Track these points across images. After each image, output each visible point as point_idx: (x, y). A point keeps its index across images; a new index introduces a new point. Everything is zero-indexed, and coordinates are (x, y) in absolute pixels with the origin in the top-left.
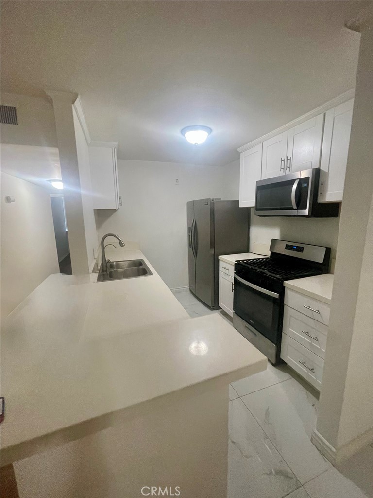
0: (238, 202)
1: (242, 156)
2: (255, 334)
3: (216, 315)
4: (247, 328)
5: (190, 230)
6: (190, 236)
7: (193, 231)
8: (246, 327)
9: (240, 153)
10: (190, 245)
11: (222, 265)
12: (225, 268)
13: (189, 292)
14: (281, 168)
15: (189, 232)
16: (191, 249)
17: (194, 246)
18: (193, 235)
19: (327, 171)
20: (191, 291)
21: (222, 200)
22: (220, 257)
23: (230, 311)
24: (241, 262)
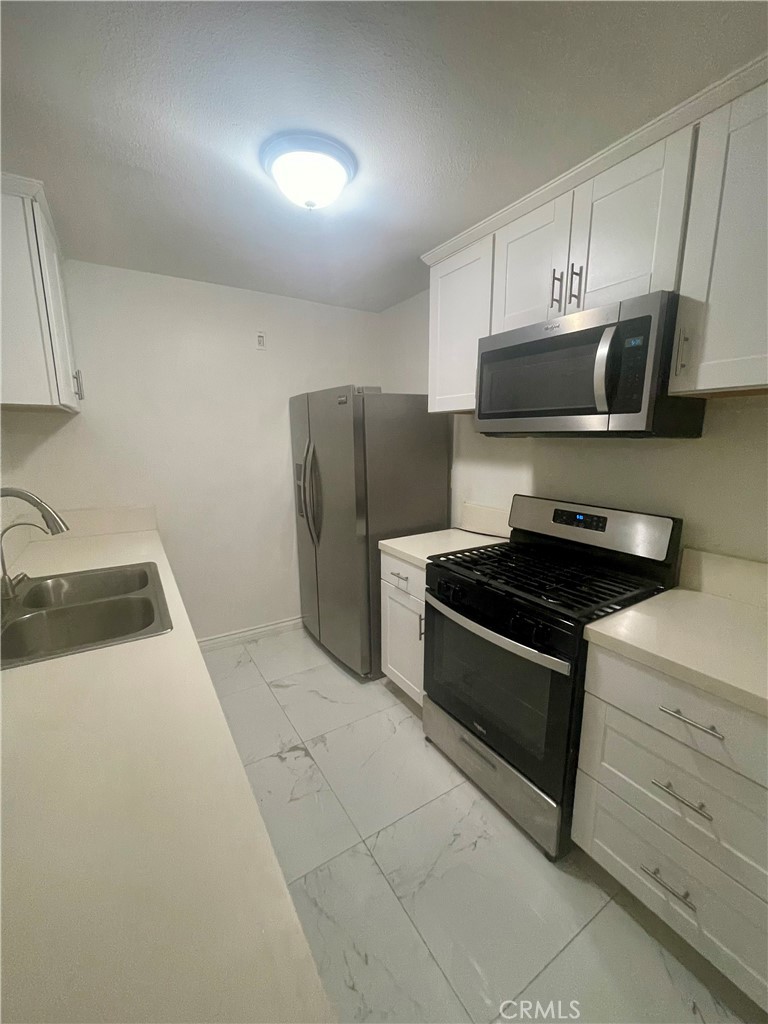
0: (424, 399)
1: (435, 275)
2: (494, 766)
3: (375, 688)
4: (466, 742)
5: (299, 471)
6: (299, 487)
7: (309, 475)
8: (463, 740)
9: (429, 267)
10: (301, 509)
11: (387, 565)
12: (398, 575)
13: (301, 632)
14: (553, 300)
15: (298, 476)
16: (305, 520)
17: (311, 511)
18: (307, 485)
19: (704, 300)
20: (305, 627)
21: (383, 391)
22: (384, 544)
23: (416, 689)
24: (442, 559)
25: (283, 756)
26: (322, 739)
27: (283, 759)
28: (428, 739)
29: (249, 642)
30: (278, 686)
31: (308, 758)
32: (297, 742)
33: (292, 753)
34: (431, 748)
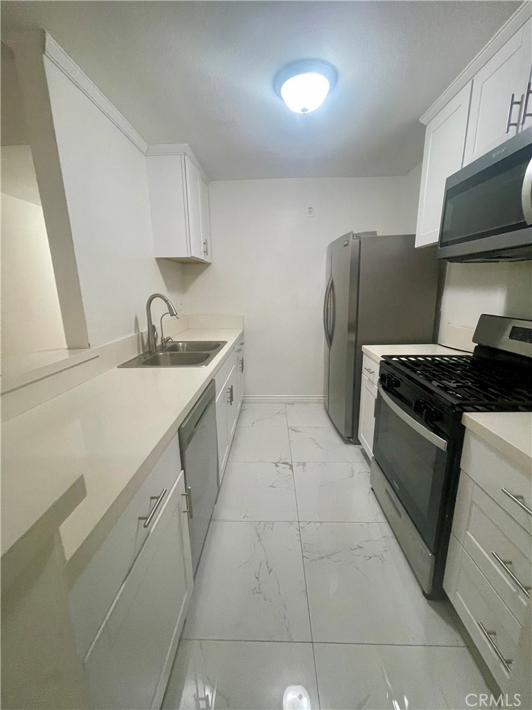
0: (412, 238)
1: (429, 131)
2: (400, 515)
3: (353, 449)
4: (388, 493)
8: (387, 491)
9: (426, 126)
11: (367, 363)
12: (369, 370)
14: (509, 125)
20: (325, 404)
21: (378, 234)
22: (366, 348)
23: (371, 455)
24: (395, 359)
25: (278, 464)
26: (304, 464)
27: (277, 466)
28: (372, 489)
29: (289, 404)
30: (293, 430)
31: (291, 471)
32: (289, 461)
33: (283, 465)
34: (372, 495)
